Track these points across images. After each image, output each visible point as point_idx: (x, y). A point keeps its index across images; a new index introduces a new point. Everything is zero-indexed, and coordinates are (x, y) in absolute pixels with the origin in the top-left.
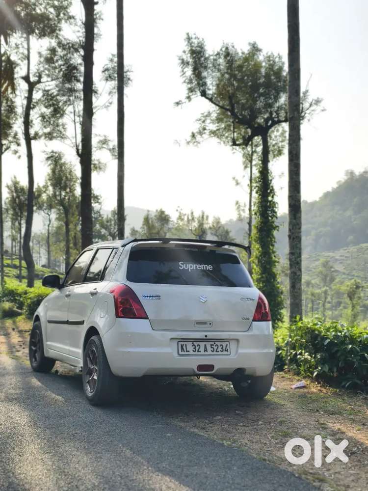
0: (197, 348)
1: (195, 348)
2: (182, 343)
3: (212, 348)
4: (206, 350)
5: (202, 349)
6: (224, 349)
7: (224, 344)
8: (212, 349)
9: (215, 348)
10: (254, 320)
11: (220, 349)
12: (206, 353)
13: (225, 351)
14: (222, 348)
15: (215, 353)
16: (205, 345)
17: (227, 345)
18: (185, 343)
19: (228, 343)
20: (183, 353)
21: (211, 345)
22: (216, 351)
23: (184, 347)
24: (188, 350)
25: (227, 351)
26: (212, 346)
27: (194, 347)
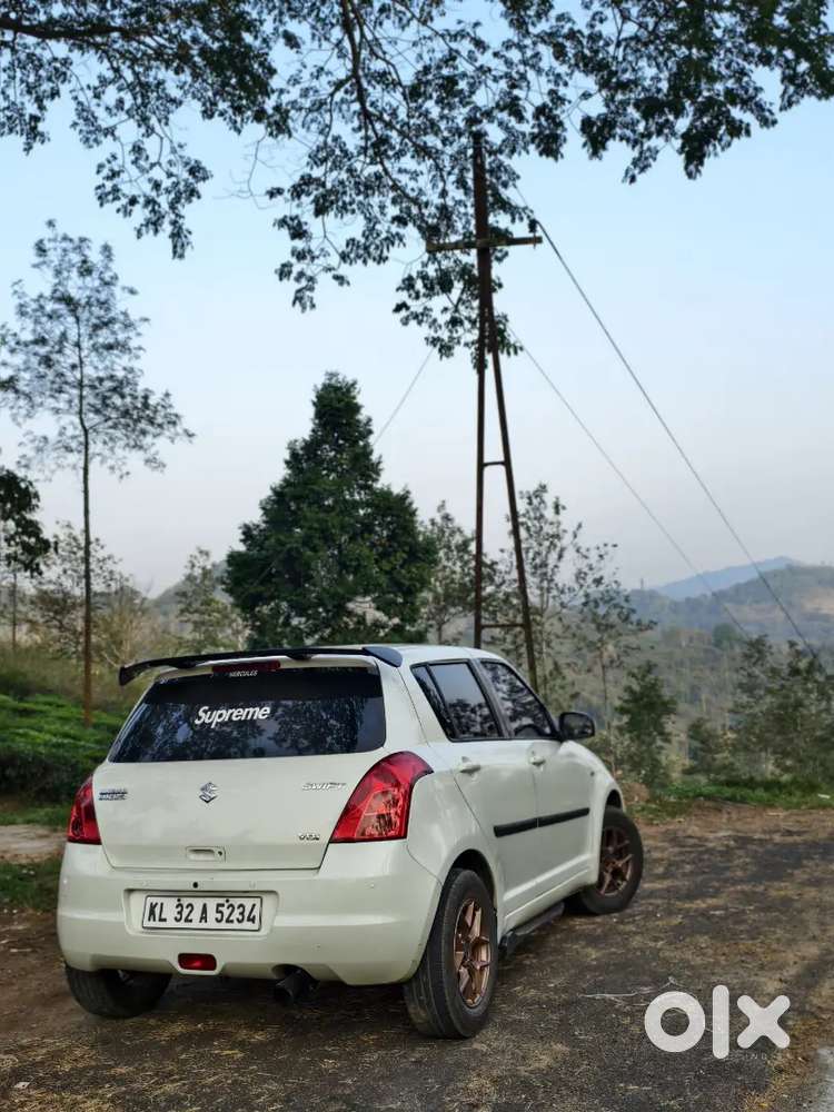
0: (186, 912)
1: (180, 913)
2: (154, 900)
3: (217, 912)
4: (204, 918)
5: (196, 915)
6: (246, 914)
7: (248, 903)
8: (219, 916)
9: (226, 912)
10: (332, 841)
11: (236, 915)
12: (203, 925)
13: (249, 920)
14: (242, 914)
15: (223, 925)
16: (205, 906)
17: (254, 905)
18: (159, 900)
19: (257, 901)
20: (152, 924)
21: (219, 905)
22: (228, 921)
23: (157, 910)
24: (163, 917)
25: (253, 920)
26: (220, 908)
27: (179, 909)
